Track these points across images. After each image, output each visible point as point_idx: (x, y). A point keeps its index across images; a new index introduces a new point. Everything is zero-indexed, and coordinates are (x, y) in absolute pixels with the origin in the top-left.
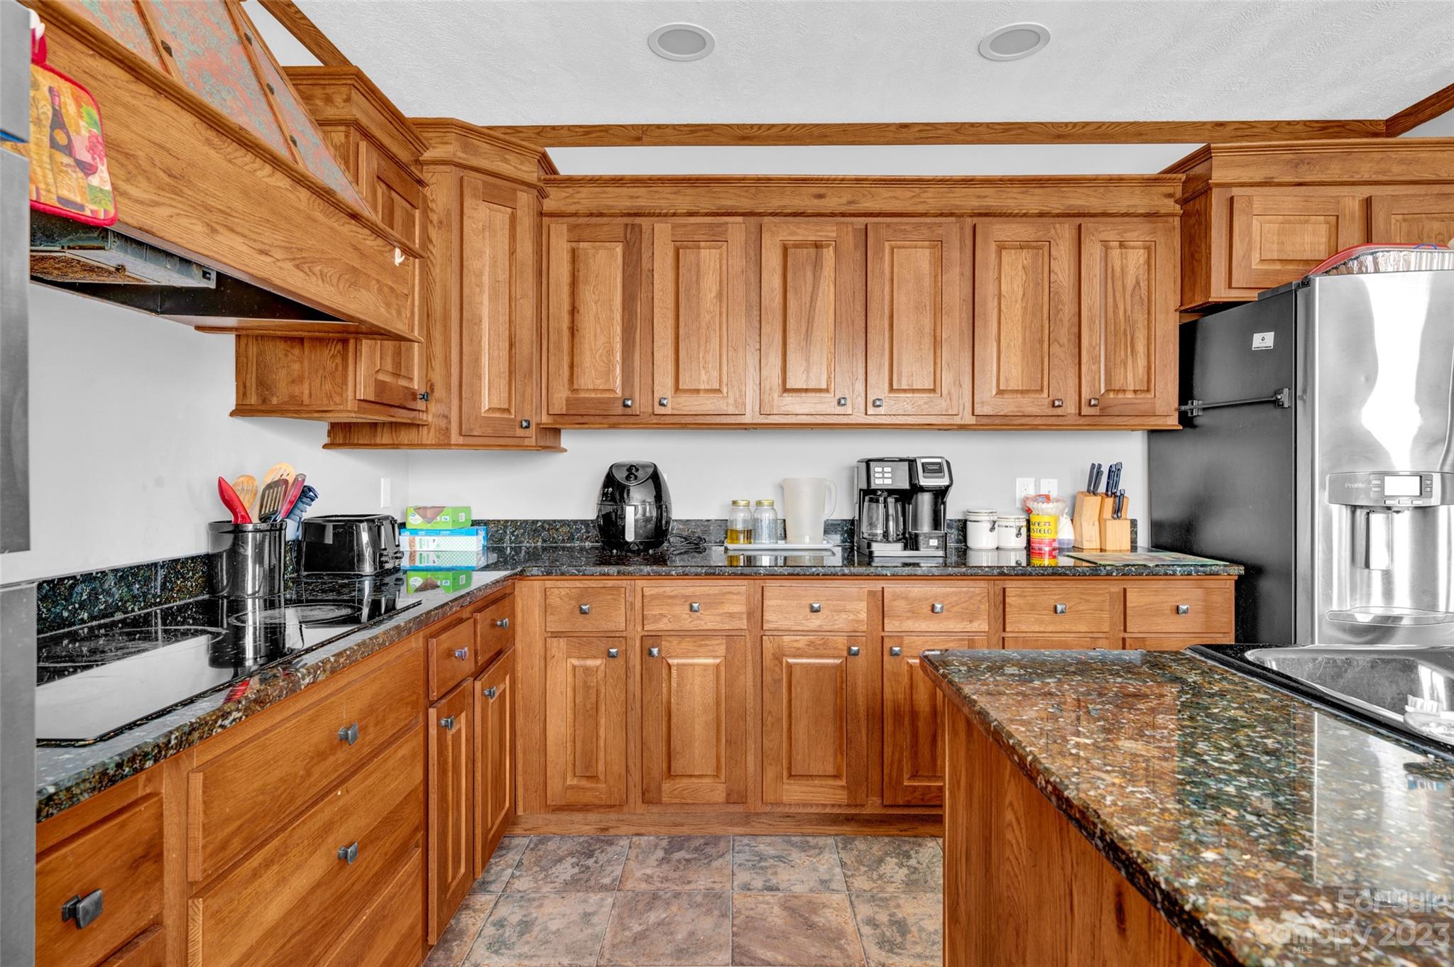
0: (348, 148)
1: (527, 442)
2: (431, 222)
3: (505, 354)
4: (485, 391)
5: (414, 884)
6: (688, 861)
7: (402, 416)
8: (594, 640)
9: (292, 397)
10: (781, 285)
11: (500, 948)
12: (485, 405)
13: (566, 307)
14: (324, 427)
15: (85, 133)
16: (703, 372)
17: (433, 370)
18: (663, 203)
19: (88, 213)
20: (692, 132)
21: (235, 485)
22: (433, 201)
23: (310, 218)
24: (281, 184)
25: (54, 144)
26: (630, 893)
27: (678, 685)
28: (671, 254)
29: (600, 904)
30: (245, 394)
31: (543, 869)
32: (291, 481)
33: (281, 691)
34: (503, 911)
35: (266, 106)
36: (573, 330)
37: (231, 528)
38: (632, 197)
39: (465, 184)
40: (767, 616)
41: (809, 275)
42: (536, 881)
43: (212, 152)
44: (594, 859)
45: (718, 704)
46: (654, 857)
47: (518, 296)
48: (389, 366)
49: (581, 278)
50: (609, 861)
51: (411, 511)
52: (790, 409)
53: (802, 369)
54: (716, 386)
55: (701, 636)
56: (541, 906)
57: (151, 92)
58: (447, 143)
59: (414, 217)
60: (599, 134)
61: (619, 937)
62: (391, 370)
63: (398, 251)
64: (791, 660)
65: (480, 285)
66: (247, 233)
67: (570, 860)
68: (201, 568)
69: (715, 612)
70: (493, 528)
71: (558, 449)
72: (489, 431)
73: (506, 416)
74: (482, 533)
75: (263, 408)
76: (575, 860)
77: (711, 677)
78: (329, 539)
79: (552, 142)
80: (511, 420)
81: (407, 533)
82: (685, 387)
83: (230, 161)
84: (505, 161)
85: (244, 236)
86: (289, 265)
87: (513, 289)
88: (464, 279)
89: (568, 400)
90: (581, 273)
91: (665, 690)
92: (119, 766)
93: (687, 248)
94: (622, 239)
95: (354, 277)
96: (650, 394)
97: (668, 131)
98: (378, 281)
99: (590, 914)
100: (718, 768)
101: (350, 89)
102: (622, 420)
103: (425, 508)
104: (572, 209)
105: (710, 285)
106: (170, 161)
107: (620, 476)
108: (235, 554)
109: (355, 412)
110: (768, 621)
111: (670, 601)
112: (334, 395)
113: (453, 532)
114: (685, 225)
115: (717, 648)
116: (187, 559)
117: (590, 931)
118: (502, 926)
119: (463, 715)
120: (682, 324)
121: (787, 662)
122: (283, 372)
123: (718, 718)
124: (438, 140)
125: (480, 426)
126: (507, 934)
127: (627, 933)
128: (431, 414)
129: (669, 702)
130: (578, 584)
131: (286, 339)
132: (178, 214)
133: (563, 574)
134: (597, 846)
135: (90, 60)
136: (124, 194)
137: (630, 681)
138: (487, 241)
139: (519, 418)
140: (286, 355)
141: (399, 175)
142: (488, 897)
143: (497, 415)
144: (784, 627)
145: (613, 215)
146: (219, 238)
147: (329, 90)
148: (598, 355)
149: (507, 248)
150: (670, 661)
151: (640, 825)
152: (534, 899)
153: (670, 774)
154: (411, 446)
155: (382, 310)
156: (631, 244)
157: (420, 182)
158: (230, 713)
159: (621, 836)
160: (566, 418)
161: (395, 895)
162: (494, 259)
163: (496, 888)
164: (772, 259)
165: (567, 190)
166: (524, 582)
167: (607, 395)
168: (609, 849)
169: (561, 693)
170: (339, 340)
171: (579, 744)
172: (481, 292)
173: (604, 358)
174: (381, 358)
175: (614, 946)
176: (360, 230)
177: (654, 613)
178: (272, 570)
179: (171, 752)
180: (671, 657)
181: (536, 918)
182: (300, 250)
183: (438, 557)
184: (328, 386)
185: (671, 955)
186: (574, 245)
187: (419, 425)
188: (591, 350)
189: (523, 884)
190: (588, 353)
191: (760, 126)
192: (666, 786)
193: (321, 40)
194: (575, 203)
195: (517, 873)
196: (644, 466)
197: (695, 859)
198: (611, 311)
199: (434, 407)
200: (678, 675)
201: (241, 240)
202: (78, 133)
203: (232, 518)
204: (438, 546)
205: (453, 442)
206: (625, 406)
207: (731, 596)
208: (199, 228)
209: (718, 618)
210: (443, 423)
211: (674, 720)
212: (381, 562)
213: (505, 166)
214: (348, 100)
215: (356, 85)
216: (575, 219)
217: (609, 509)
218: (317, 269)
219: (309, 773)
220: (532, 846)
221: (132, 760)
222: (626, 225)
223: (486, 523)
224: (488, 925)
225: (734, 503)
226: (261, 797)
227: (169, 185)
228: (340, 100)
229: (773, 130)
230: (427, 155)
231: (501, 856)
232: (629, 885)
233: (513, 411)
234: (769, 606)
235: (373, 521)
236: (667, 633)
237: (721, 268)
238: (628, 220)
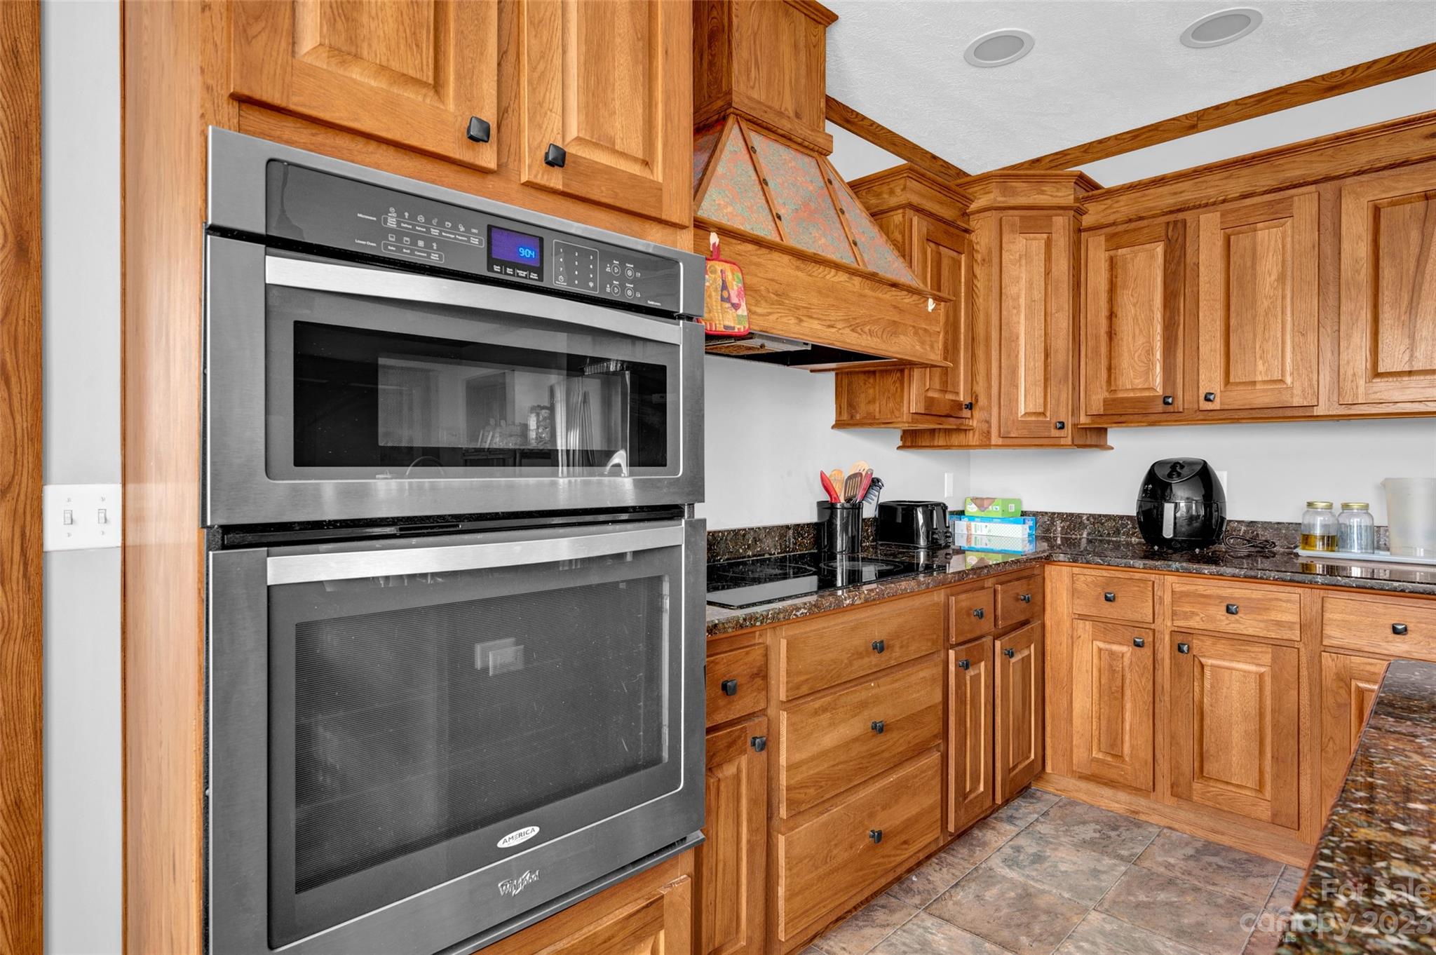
0: (904, 225)
1: (1063, 441)
2: (976, 261)
3: (1040, 364)
4: (1022, 398)
5: (934, 777)
6: (1220, 867)
7: (950, 424)
8: (1120, 627)
9: (869, 414)
10: (1370, 252)
11: (1013, 865)
12: (1022, 410)
13: (1104, 313)
14: (898, 434)
15: (735, 288)
16: (1260, 363)
17: (977, 383)
18: (1211, 192)
19: (736, 330)
20: (1260, 101)
21: (831, 476)
22: (977, 243)
23: (862, 296)
24: (842, 279)
25: (723, 299)
26: (1145, 870)
27: (1212, 686)
28: (1220, 243)
29: (1113, 867)
30: (840, 413)
31: (1065, 824)
32: (864, 474)
33: (831, 604)
34: (1021, 841)
35: (839, 225)
36: (1111, 335)
37: (829, 506)
38: (1175, 194)
39: (1004, 223)
40: (1329, 631)
41: (1415, 235)
42: (1057, 831)
43: (799, 274)
44: (1118, 833)
45: (1261, 715)
46: (1183, 851)
47: (1054, 311)
48: (937, 385)
49: (1119, 284)
50: (1132, 839)
51: (969, 500)
52: (1385, 396)
53: (1403, 348)
54: (1277, 376)
55: (1242, 642)
56: (1056, 849)
57: (768, 251)
58: (989, 193)
59: (960, 262)
60: (1148, 134)
61: (1122, 898)
62: (938, 387)
63: (931, 301)
64: (1362, 685)
65: (1017, 307)
66: (821, 316)
67: (1093, 826)
68: (813, 533)
69: (1260, 617)
70: (1041, 519)
71: (1104, 447)
72: (1025, 433)
73: (1041, 418)
74: (1030, 523)
75: (851, 422)
76: (1098, 827)
77: (1253, 686)
78: (899, 520)
79: (1099, 155)
80: (1047, 422)
81: (966, 519)
82: (1238, 381)
83: (810, 275)
84: (1043, 192)
85: (819, 319)
86: (847, 331)
87: (1049, 306)
88: (1003, 304)
89: (1105, 400)
90: (1119, 279)
91: (1197, 689)
92: (745, 620)
93: (1240, 233)
94: (1164, 238)
95: (894, 328)
96: (1196, 389)
97: (1230, 109)
98: (914, 327)
99: (1099, 871)
100: (1261, 783)
101: (906, 180)
102: (1164, 417)
103: (982, 499)
104: (1111, 219)
105: (1269, 268)
106: (777, 286)
107: (1162, 473)
108: (831, 523)
109: (909, 423)
110: (1330, 637)
111: (1202, 600)
112: (895, 410)
113: (1003, 520)
114: (1238, 210)
115: (1260, 656)
116: (804, 525)
117: (1095, 883)
118: (1019, 851)
119: (983, 664)
120: (1233, 315)
121: (1358, 688)
122: (863, 396)
123: (1261, 730)
124: (982, 192)
125: (1017, 429)
126: (1021, 858)
127: (1131, 898)
128: (975, 420)
129: (1202, 702)
130: (1105, 573)
131: (864, 373)
132: (781, 317)
133: (1088, 562)
134: (1125, 824)
135: (739, 247)
136: (755, 313)
137: (1159, 673)
138: (1023, 269)
139: (1054, 420)
140: (865, 384)
141: (946, 232)
142: (1013, 828)
143: (1033, 418)
144: (1352, 646)
145: (1154, 216)
146: (804, 324)
147: (892, 185)
148: (1136, 355)
149: (1043, 270)
150: (1203, 660)
151: (1173, 819)
152: (1051, 843)
153: (1201, 773)
154: (960, 447)
155: (918, 347)
156: (1173, 241)
157: (967, 231)
158: (800, 609)
159: (1151, 824)
160: (1105, 418)
161: (916, 776)
162: (1030, 284)
163: (1022, 824)
164: (1356, 224)
165: (1106, 202)
166: (1054, 567)
167: (1146, 394)
168: (1136, 830)
169: (1087, 671)
170: (898, 370)
171: (1104, 723)
172: (1018, 313)
173: (1143, 358)
174: (930, 379)
175: (1115, 902)
176: (899, 293)
177: (1184, 609)
178: (853, 537)
179: (769, 621)
180: (1204, 656)
181: (1049, 856)
182: (855, 319)
183: (989, 540)
184: (891, 405)
185: (1171, 931)
186: (1112, 253)
187: (966, 430)
188: (1129, 351)
189: (1041, 828)
190: (1126, 354)
191: (1355, 68)
192: (1197, 786)
193: (896, 140)
194: (1114, 212)
195: (1042, 819)
196: (1191, 463)
197: (1230, 868)
198: (1152, 311)
199: (977, 413)
200: (1212, 675)
201: (816, 322)
202: (733, 289)
203: (829, 499)
204: (990, 531)
205: (993, 442)
206: (1166, 403)
207: (1280, 603)
208: (793, 321)
209: (1262, 625)
210: (985, 426)
211: (1207, 722)
212: (933, 539)
213: (1042, 197)
214: (904, 189)
215: (910, 175)
216: (1114, 227)
217: (1149, 506)
218: (866, 329)
219: (850, 663)
220: (1061, 804)
221: (751, 619)
222: (1168, 223)
223: (1035, 514)
224: (1007, 846)
225: (1310, 505)
226: (819, 667)
227: (776, 301)
228: (899, 190)
229: (1375, 68)
230: (973, 206)
231: (1031, 803)
232: (1147, 864)
233: (1048, 414)
234: (1330, 619)
235: (927, 506)
236: (1200, 632)
237: (1283, 247)
238: (1171, 218)
